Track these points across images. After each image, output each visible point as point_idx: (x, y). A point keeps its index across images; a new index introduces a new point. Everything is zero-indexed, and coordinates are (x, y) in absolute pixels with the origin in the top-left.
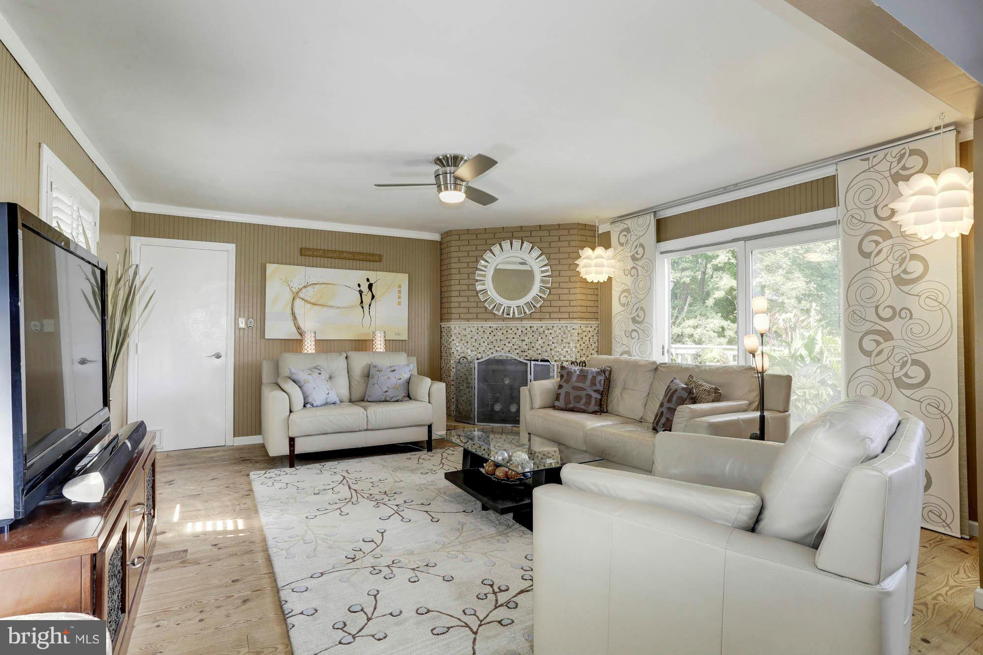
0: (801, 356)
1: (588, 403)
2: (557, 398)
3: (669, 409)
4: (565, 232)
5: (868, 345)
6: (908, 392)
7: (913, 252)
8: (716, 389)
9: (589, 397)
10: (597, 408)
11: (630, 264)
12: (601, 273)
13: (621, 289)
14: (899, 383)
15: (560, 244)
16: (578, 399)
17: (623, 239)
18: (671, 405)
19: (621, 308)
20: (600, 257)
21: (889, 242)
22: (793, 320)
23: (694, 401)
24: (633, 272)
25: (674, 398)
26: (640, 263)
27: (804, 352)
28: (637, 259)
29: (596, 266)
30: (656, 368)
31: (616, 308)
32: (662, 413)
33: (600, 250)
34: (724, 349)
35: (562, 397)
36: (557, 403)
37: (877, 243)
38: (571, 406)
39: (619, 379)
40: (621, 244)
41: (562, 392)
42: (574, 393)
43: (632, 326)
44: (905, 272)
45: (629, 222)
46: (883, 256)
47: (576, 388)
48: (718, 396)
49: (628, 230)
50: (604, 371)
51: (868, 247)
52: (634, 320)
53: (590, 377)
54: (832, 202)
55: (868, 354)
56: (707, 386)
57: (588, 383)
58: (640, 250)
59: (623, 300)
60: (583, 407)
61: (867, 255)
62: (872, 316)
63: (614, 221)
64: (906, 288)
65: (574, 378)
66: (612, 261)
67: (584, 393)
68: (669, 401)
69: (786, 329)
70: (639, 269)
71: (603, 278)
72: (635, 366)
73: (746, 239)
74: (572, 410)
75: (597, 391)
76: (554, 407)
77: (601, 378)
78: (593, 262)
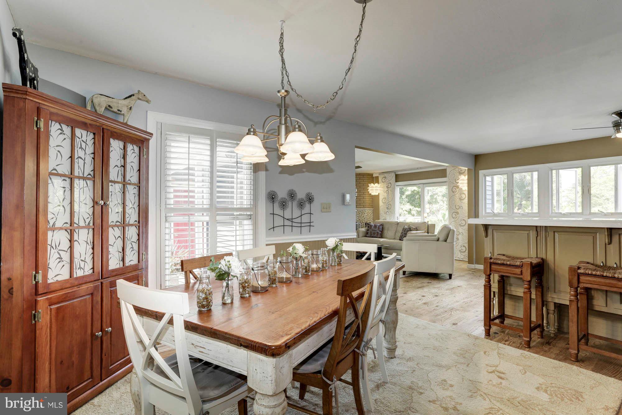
0: (441, 220)
1: (377, 235)
2: (367, 233)
3: (405, 233)
4: (362, 176)
5: (454, 216)
6: (462, 227)
7: (463, 192)
8: (417, 228)
9: (378, 233)
10: (380, 236)
11: (386, 189)
12: (377, 192)
13: (383, 197)
14: (460, 225)
15: (360, 181)
16: (374, 233)
17: (383, 180)
18: (405, 232)
19: (383, 204)
20: (376, 187)
21: (458, 189)
22: (439, 207)
23: (411, 231)
24: (387, 192)
25: (406, 231)
26: (389, 189)
27: (442, 219)
28: (388, 188)
29: (375, 190)
30: (398, 224)
31: (381, 204)
32: (402, 235)
33: (376, 185)
34: (415, 218)
35: (369, 233)
36: (367, 235)
37: (456, 189)
38: (372, 236)
39: (386, 227)
40: (383, 182)
41: (369, 231)
42: (373, 232)
43: (387, 210)
44: (461, 197)
45: (386, 175)
46: (457, 192)
47: (373, 230)
48: (416, 229)
49: (385, 177)
50: (382, 225)
51: (454, 190)
52: (387, 208)
53: (378, 227)
54: (445, 176)
55: (453, 218)
56: (414, 227)
57: (377, 229)
58: (390, 185)
59: (384, 201)
60: (376, 236)
61: (453, 192)
62: (454, 208)
63: (380, 174)
64: (462, 201)
65: (373, 227)
66: (380, 188)
67: (376, 232)
68: (405, 231)
69: (436, 211)
70: (389, 191)
71: (377, 194)
72: (391, 224)
73: (423, 184)
74: (372, 237)
75: (380, 231)
76: (366, 236)
77: (381, 227)
78: (374, 189)
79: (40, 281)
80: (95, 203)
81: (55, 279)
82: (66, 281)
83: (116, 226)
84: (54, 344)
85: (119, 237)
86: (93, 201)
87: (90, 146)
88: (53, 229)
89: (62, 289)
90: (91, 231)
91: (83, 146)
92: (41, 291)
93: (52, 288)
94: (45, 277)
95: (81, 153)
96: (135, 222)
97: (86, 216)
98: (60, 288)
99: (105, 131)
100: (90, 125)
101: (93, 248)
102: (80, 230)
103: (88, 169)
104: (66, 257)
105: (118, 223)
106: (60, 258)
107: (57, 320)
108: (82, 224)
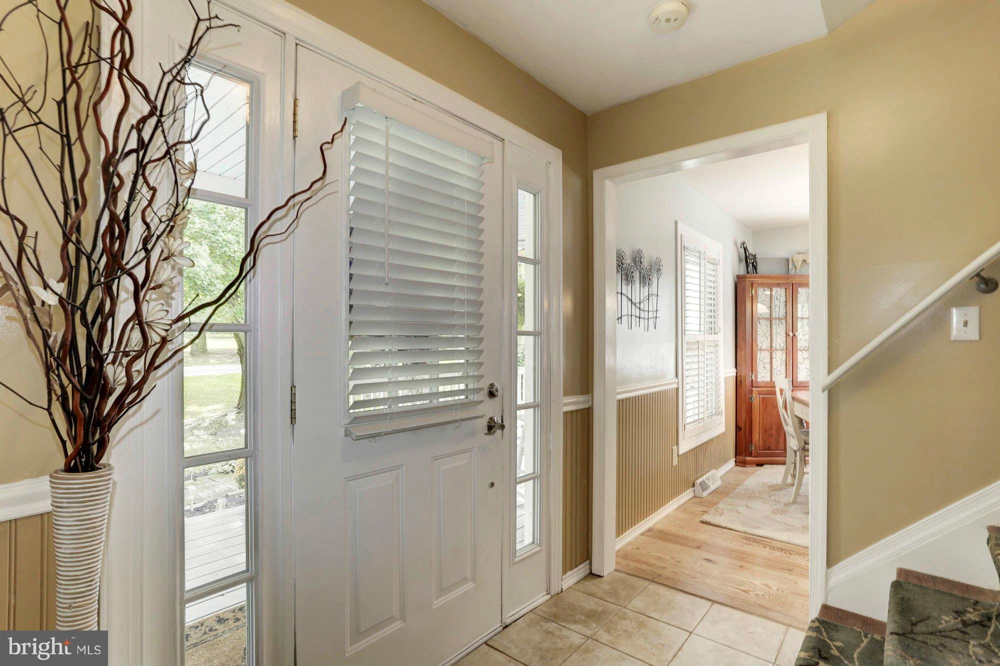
79: (754, 379)
80: (787, 335)
81: (762, 379)
82: (767, 382)
83: (804, 350)
84: (761, 417)
85: (807, 358)
86: (786, 334)
87: (783, 296)
88: (761, 350)
89: (765, 387)
90: (784, 354)
91: (778, 298)
92: (754, 385)
93: (760, 385)
94: (756, 377)
95: (777, 303)
97: (781, 342)
98: (764, 386)
99: (794, 285)
100: (783, 283)
101: (786, 365)
102: (777, 351)
103: (782, 312)
104: (768, 367)
105: (806, 348)
106: (765, 367)
107: (763, 404)
108: (778, 347)
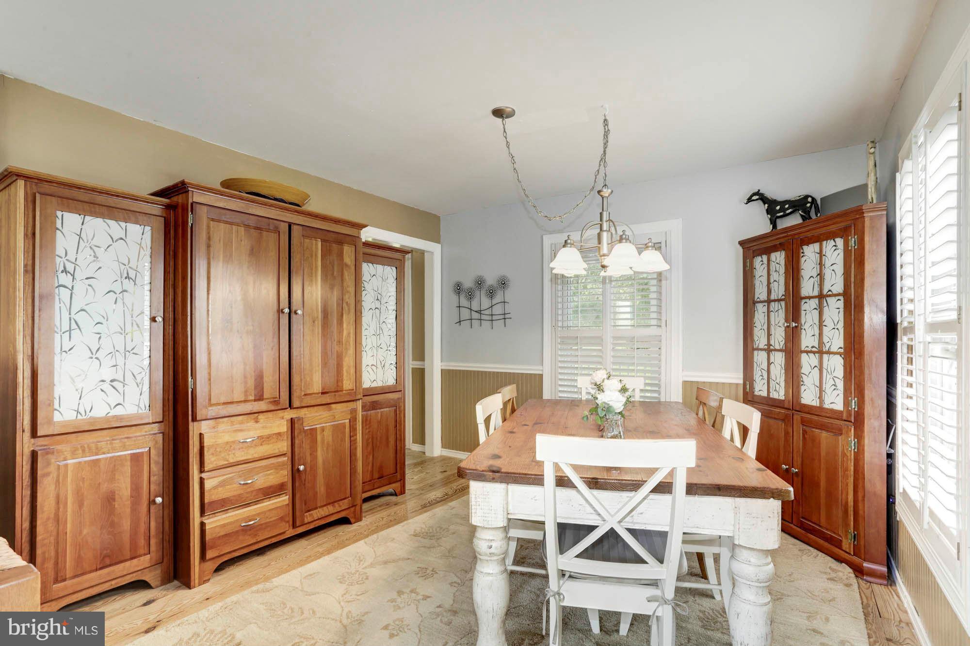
83: (811, 352)
85: (815, 366)
91: (778, 268)
94: (752, 388)
96: (840, 350)
105: (814, 349)
106: (762, 376)
